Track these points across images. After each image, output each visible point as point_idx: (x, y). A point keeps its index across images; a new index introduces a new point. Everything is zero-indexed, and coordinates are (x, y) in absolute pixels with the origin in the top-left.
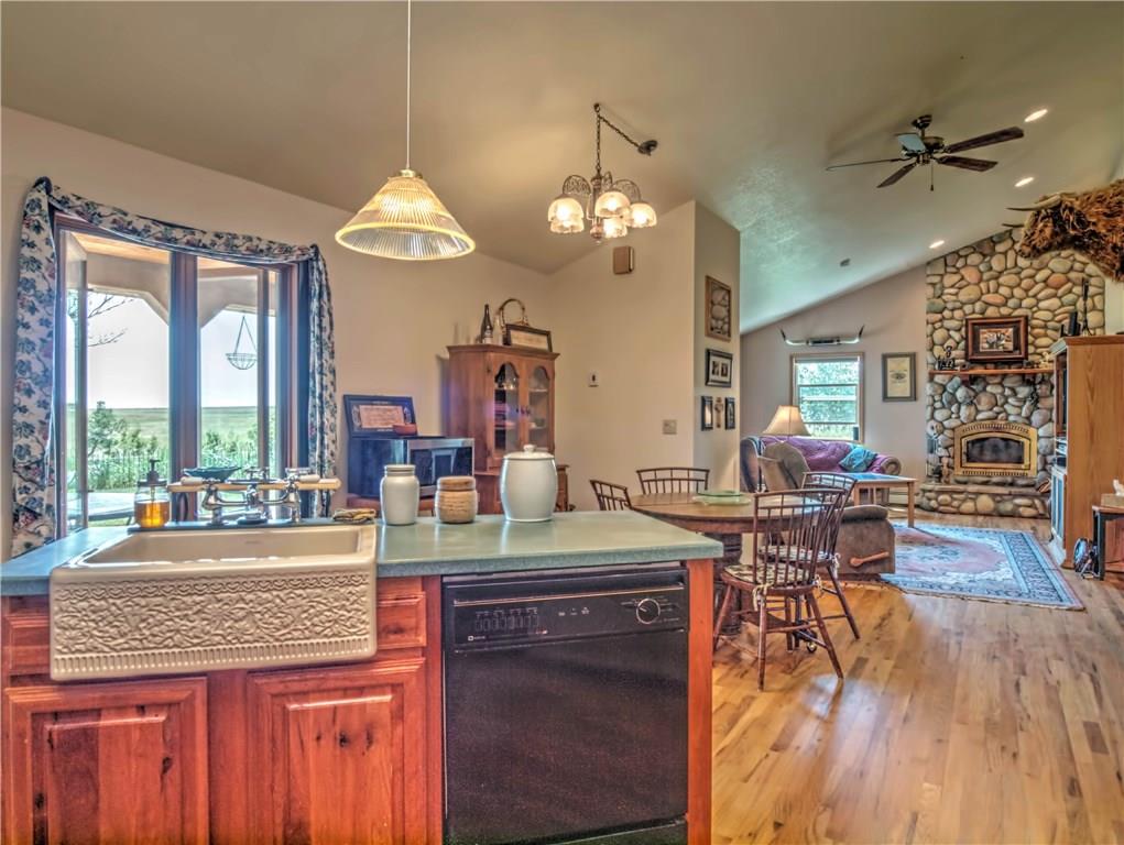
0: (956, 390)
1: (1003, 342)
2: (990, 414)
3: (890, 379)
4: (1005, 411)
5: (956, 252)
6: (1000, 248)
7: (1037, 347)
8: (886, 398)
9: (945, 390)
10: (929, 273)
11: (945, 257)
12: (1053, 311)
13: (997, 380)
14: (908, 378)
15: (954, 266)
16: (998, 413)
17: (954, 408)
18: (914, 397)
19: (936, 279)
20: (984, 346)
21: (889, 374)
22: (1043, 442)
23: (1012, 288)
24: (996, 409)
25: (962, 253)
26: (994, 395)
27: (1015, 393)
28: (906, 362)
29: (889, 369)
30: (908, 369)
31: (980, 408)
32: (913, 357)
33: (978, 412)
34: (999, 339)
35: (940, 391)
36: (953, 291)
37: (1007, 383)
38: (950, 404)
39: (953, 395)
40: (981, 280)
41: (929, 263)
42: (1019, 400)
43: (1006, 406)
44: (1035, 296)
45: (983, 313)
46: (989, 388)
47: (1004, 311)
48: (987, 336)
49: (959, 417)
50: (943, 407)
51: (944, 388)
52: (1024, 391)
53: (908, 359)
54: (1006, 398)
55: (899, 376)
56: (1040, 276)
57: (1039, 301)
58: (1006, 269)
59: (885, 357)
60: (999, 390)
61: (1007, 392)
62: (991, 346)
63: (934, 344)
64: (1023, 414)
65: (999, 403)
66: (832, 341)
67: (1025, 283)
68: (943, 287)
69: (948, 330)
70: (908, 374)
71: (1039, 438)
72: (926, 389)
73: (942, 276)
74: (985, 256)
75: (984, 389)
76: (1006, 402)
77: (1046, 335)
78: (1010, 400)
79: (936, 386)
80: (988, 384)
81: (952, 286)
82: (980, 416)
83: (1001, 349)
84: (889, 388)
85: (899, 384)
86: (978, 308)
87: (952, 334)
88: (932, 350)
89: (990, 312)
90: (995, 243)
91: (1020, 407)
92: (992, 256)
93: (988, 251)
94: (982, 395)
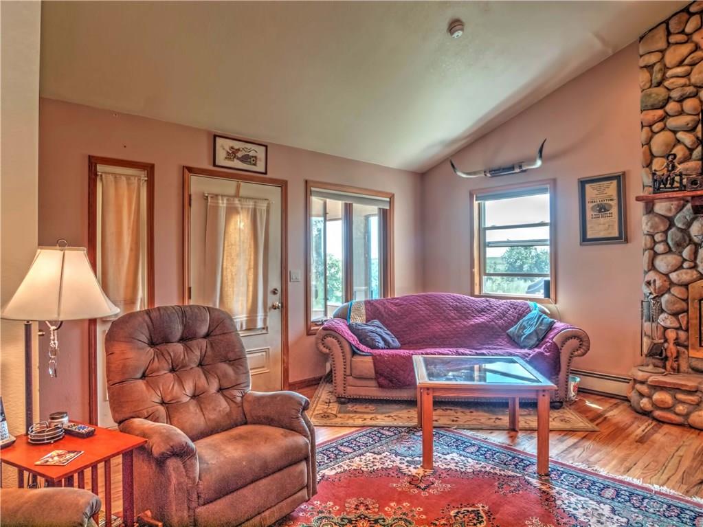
0: (689, 224)
3: (589, 213)
5: (684, 10)
8: (584, 239)
9: (672, 225)
10: (641, 51)
11: (666, 22)
14: (614, 210)
15: (683, 32)
17: (686, 253)
18: (623, 237)
19: (653, 59)
21: (589, 206)
25: (694, 9)
28: (612, 189)
29: (588, 199)
30: (615, 198)
32: (620, 179)
36: (681, 70)
38: (680, 245)
39: (685, 231)
41: (643, 37)
49: (695, 267)
50: (670, 251)
51: (670, 222)
53: (615, 183)
55: (602, 209)
59: (583, 183)
63: (653, 156)
66: (512, 168)
68: (665, 69)
69: (675, 132)
70: (614, 203)
72: (641, 223)
73: (662, 51)
79: (657, 219)
81: (680, 64)
84: (588, 226)
85: (602, 220)
87: (679, 135)
88: (650, 166)
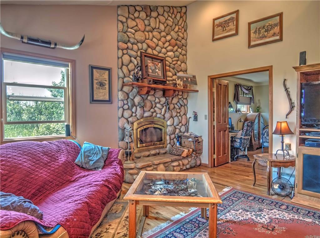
0: (134, 98)
1: (157, 70)
2: (149, 113)
3: (95, 86)
4: (155, 111)
5: (134, 6)
6: (154, 14)
8: (93, 100)
9: (128, 97)
10: (119, 13)
11: (128, 6)
12: (172, 59)
13: (153, 93)
14: (107, 86)
15: (133, 15)
16: (153, 113)
17: (134, 110)
18: (110, 101)
19: (124, 20)
21: (95, 82)
22: (169, 128)
23: (158, 40)
24: (152, 110)
25: (138, 8)
26: (151, 102)
27: (160, 101)
28: (106, 75)
29: (94, 78)
30: (107, 80)
31: (145, 109)
32: (110, 71)
33: (144, 112)
35: (126, 98)
36: (132, 31)
38: (132, 106)
39: (133, 100)
40: (145, 30)
41: (119, 7)
42: (161, 105)
43: (156, 109)
44: (166, 48)
45: (146, 50)
46: (149, 98)
47: (155, 53)
49: (136, 115)
50: (128, 109)
51: (128, 94)
52: (163, 100)
53: (107, 72)
54: (156, 104)
55: (101, 85)
56: (168, 38)
57: (168, 51)
58: (156, 28)
59: (92, 69)
60: (154, 99)
61: (157, 100)
63: (123, 64)
64: (162, 113)
65: (153, 107)
67: (163, 40)
68: (127, 27)
69: (130, 57)
70: (107, 82)
71: (168, 126)
72: (119, 95)
73: (127, 18)
75: (147, 98)
76: (156, 106)
77: (170, 71)
79: (124, 94)
80: (149, 95)
81: (132, 28)
82: (145, 115)
84: (95, 93)
85: (101, 91)
86: (145, 46)
87: (133, 59)
88: (121, 68)
89: (150, 51)
90: (151, 11)
91: (161, 109)
92: (150, 18)
93: (149, 14)
94: (146, 101)
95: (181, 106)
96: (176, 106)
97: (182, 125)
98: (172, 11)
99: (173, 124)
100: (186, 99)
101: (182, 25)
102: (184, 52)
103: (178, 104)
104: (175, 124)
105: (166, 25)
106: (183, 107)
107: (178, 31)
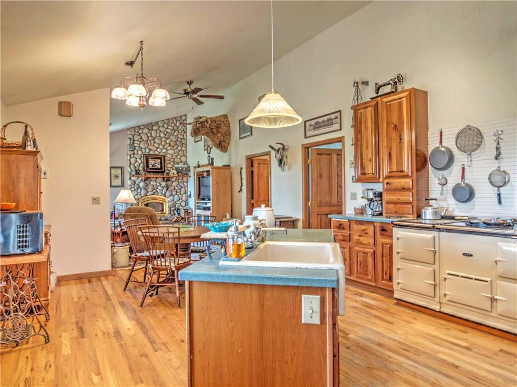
0: (140, 183)
1: (157, 165)
2: (152, 193)
3: (112, 178)
4: (157, 191)
5: (139, 127)
6: (155, 128)
7: (167, 168)
8: (111, 186)
9: (135, 183)
10: (128, 133)
11: (134, 128)
12: (172, 155)
13: (154, 179)
14: (120, 178)
15: (138, 132)
16: (155, 193)
17: (139, 191)
18: (123, 185)
19: (131, 137)
20: (150, 166)
21: (112, 175)
22: (170, 203)
23: (159, 144)
24: (154, 191)
25: (141, 127)
26: (153, 185)
27: (161, 185)
28: (119, 171)
29: (112, 173)
30: (120, 173)
31: (148, 190)
32: (122, 168)
33: (148, 192)
34: (155, 163)
35: (133, 184)
36: (138, 142)
37: (158, 180)
38: (138, 189)
39: (138, 185)
40: (148, 140)
41: (128, 129)
42: (162, 187)
44: (166, 149)
45: (149, 153)
46: (151, 183)
47: (156, 153)
48: (151, 162)
49: (141, 194)
50: (135, 190)
51: (135, 182)
52: (164, 184)
53: (120, 169)
54: (157, 186)
55: (116, 177)
56: (168, 141)
57: (168, 150)
58: (157, 137)
59: (111, 168)
60: (155, 183)
61: (158, 184)
62: (153, 166)
63: (131, 164)
64: (163, 193)
65: (155, 188)
67: (163, 143)
68: (134, 141)
69: (136, 158)
70: (120, 175)
71: (168, 201)
72: (128, 182)
73: (134, 135)
74: (149, 130)
75: (150, 183)
76: (157, 188)
77: (170, 163)
78: (159, 187)
79: (132, 182)
80: (151, 181)
81: (138, 141)
82: (148, 194)
83: (156, 167)
84: (112, 181)
85: (116, 180)
86: (147, 150)
87: (138, 160)
88: (130, 166)
89: (151, 153)
90: (153, 126)
91: (162, 190)
92: (152, 130)
93: (150, 128)
94: (149, 185)
95: (182, 187)
96: (176, 187)
97: (183, 201)
98: (171, 122)
99: (174, 200)
100: (187, 182)
101: (182, 130)
102: (183, 149)
103: (178, 186)
104: (175, 200)
105: (165, 133)
106: (183, 188)
107: (178, 135)
